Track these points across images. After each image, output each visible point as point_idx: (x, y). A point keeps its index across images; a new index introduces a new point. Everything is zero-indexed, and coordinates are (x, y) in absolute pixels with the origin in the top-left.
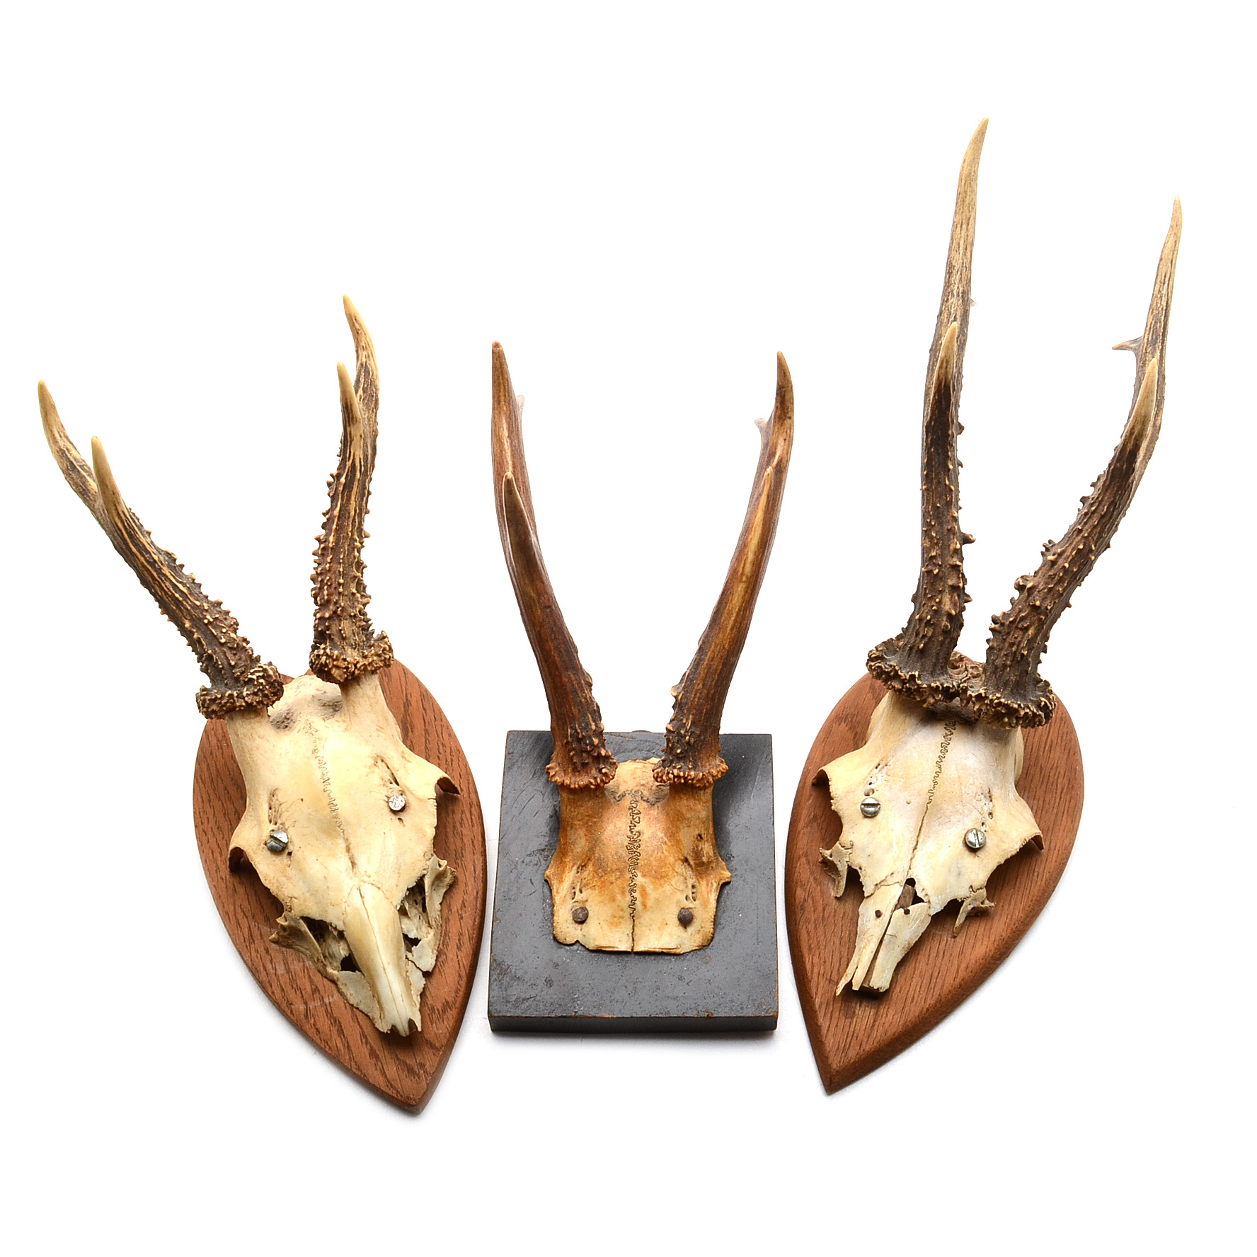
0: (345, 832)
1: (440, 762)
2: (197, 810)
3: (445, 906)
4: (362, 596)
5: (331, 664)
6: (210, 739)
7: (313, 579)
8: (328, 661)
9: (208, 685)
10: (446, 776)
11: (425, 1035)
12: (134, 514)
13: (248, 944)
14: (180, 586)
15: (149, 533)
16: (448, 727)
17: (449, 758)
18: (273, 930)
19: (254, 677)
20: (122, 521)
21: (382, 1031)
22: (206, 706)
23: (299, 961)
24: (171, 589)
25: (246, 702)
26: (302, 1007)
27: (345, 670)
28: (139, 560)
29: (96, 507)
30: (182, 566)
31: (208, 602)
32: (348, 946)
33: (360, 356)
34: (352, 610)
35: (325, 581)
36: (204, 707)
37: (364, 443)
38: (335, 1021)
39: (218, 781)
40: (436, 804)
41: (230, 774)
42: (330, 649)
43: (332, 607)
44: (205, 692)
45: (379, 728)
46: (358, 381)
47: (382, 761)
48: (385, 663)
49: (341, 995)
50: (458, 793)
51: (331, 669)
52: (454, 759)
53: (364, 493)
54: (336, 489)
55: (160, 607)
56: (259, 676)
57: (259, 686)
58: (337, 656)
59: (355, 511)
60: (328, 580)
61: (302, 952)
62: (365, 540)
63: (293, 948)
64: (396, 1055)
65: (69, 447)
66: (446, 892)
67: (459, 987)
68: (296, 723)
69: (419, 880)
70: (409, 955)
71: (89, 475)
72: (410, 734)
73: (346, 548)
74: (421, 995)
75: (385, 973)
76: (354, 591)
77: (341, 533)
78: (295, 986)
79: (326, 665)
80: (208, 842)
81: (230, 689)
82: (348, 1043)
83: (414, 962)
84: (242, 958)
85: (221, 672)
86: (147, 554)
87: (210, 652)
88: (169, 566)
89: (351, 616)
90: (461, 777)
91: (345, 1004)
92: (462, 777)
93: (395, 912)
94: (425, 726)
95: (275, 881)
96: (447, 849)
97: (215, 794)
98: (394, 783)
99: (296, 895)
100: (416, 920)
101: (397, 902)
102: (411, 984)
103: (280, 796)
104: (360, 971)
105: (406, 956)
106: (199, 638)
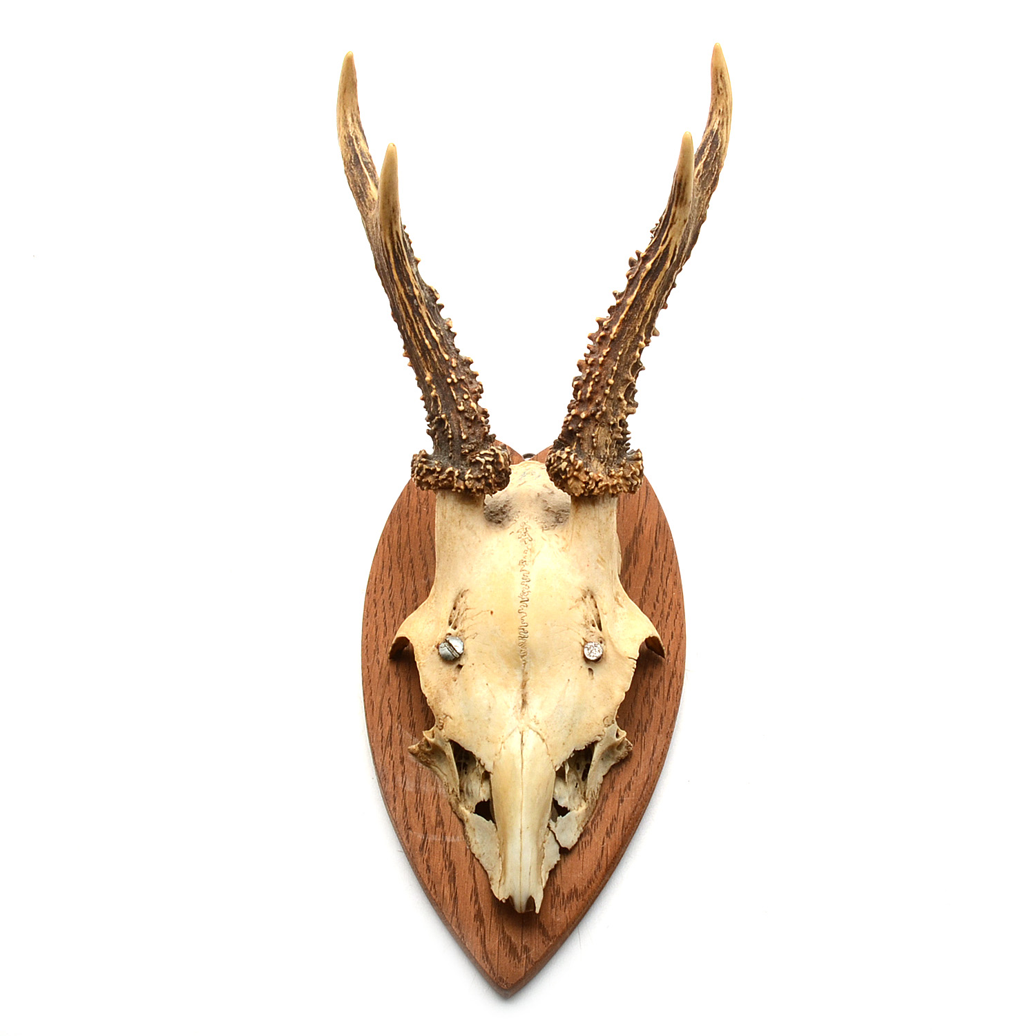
0: (527, 664)
1: (654, 611)
2: (374, 575)
3: (608, 781)
4: (629, 403)
5: (571, 473)
6: (411, 497)
7: (580, 367)
8: (568, 469)
9: (430, 451)
10: (657, 635)
11: (540, 918)
12: (407, 236)
13: (384, 746)
14: (433, 331)
15: (417, 262)
16: (677, 573)
17: (666, 610)
18: (415, 740)
19: (483, 460)
20: (393, 243)
21: (497, 896)
22: (421, 474)
23: (433, 784)
24: (423, 333)
25: (465, 486)
26: (420, 836)
27: (584, 485)
28: (398, 290)
29: (369, 216)
30: (441, 307)
31: (458, 358)
32: (491, 791)
33: (713, 121)
34: (612, 418)
35: (593, 376)
36: (418, 475)
37: (686, 229)
38: (450, 865)
39: (405, 549)
40: (635, 666)
41: (420, 546)
42: (575, 456)
43: (592, 408)
44: (424, 460)
45: (600, 559)
46: (701, 152)
47: (592, 597)
48: (631, 488)
49: (465, 838)
50: (664, 657)
51: (569, 478)
52: (671, 613)
53: (669, 284)
54: (638, 272)
55: (404, 348)
56: (489, 461)
57: (485, 472)
58: (579, 467)
59: (652, 305)
60: (596, 376)
61: (438, 776)
62: (653, 338)
63: (429, 767)
64: (503, 927)
65: (358, 136)
66: (614, 765)
67: (594, 876)
68: (511, 523)
69: (589, 745)
70: (552, 825)
71: (371, 177)
72: (631, 567)
73: (629, 344)
74: (550, 872)
75: (521, 836)
76: (622, 396)
77: (626, 326)
78: (419, 810)
79: (565, 472)
80: (376, 615)
81: (453, 465)
82: (456, 894)
83: (554, 834)
84: (374, 758)
85: (449, 442)
86: (408, 286)
87: (443, 416)
88: (429, 307)
89: (609, 424)
90: (672, 638)
91: (466, 850)
92: (674, 638)
93: (552, 773)
94: (650, 563)
95: (435, 691)
96: (631, 716)
97: (399, 563)
98: (597, 627)
99: (452, 715)
100: (571, 788)
101: (558, 762)
102: (543, 858)
103: (469, 600)
104: (494, 822)
105: (549, 824)
106: (436, 396)
